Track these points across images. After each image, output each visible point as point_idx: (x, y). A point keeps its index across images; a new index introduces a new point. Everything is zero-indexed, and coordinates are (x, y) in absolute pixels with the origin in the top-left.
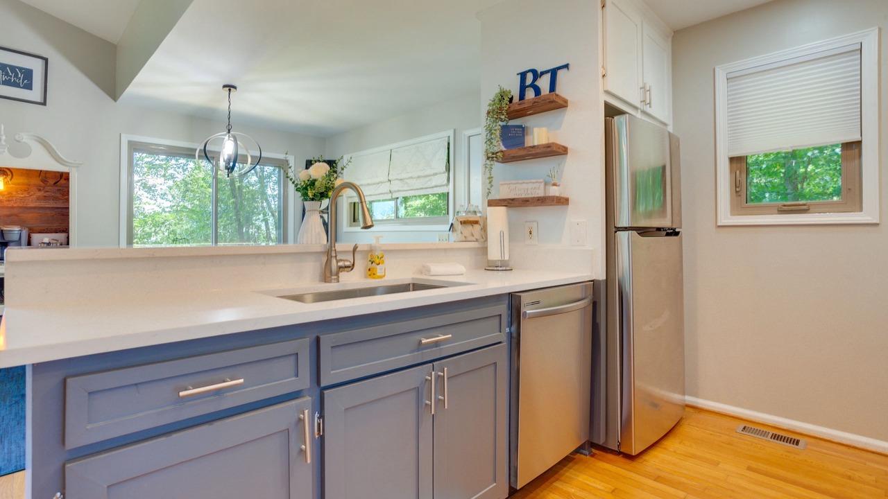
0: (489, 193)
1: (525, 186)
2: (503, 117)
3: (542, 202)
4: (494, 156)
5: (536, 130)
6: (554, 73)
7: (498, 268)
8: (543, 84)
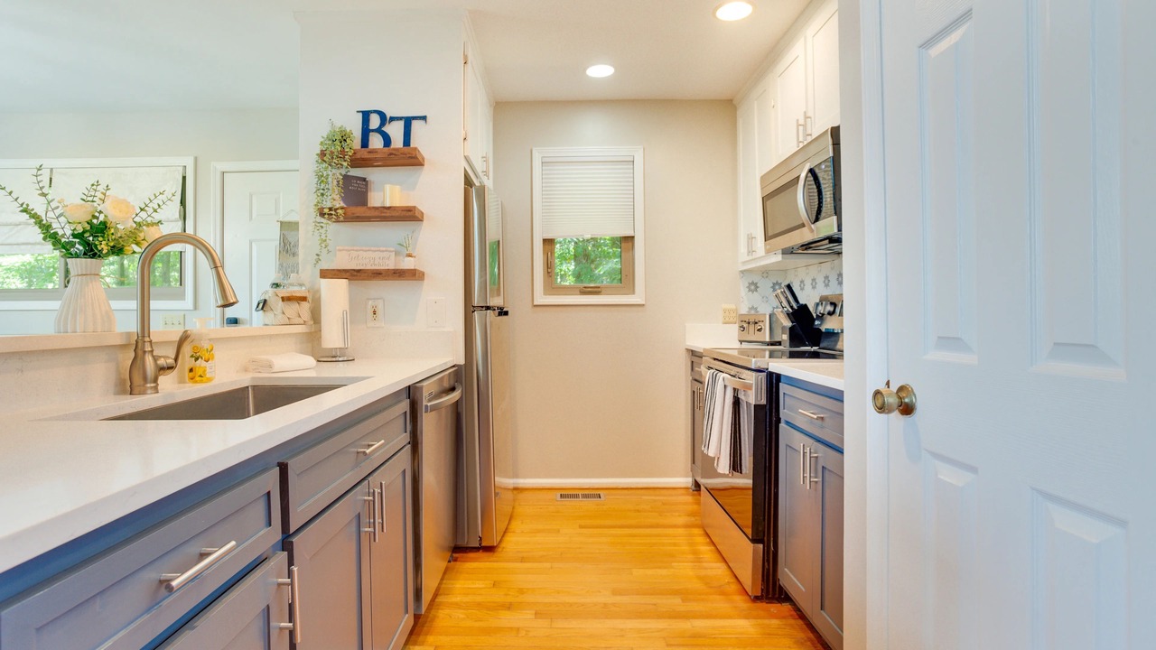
0: (318, 260)
1: (371, 255)
2: (345, 164)
3: (399, 276)
4: (333, 212)
5: (388, 187)
6: (408, 122)
7: (337, 359)
8: (395, 131)
